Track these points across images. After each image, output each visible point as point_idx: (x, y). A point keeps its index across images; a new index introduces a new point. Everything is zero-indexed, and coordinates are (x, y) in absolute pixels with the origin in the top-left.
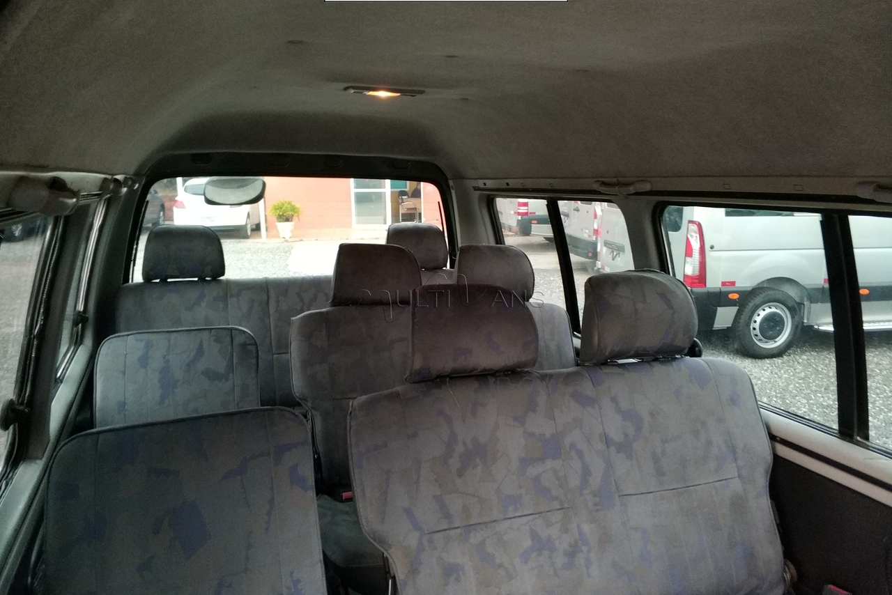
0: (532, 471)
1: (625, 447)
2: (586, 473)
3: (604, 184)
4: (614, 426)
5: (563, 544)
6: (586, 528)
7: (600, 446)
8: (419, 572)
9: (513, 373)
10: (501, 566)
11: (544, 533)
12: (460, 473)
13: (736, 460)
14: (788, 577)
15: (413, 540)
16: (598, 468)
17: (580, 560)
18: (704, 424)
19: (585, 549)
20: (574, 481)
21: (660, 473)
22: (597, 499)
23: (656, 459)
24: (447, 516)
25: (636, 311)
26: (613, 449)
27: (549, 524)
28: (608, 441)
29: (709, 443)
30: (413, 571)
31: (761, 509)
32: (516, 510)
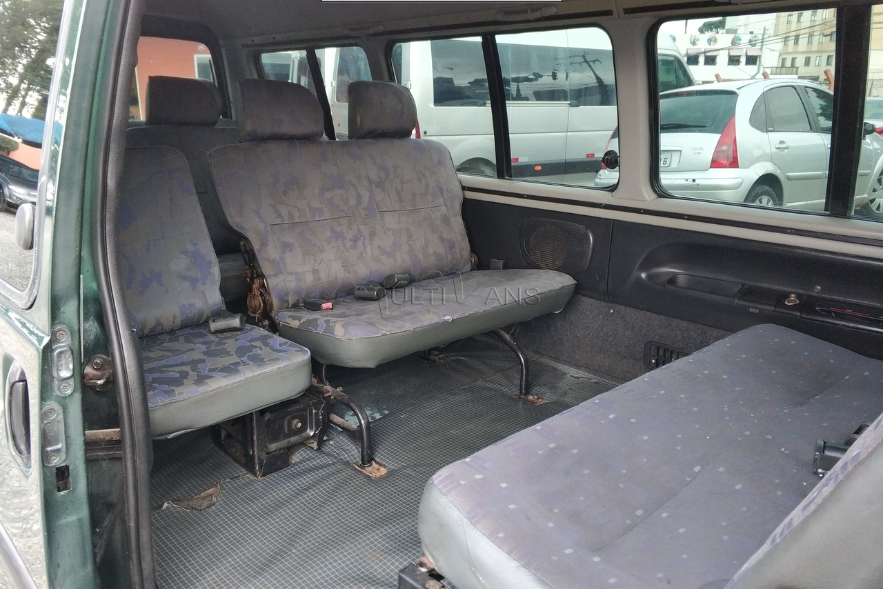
0: (327, 195)
1: (380, 185)
2: (359, 197)
3: (352, 29)
4: (373, 173)
5: (350, 235)
6: (362, 228)
7: (366, 183)
8: (268, 245)
9: (309, 139)
10: (315, 245)
11: (338, 229)
12: (285, 193)
13: (443, 196)
14: (473, 260)
15: (261, 227)
16: (366, 195)
17: (360, 243)
18: (424, 175)
19: (362, 239)
20: (353, 202)
21: (401, 200)
22: (366, 212)
23: (398, 193)
24: (280, 216)
25: (381, 102)
26: (373, 186)
27: (340, 225)
28: (370, 182)
29: (427, 185)
30: (264, 244)
31: (458, 223)
32: (320, 216)
